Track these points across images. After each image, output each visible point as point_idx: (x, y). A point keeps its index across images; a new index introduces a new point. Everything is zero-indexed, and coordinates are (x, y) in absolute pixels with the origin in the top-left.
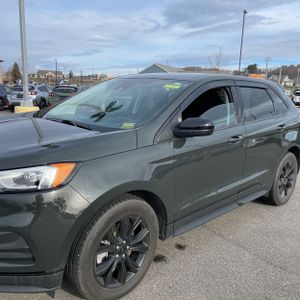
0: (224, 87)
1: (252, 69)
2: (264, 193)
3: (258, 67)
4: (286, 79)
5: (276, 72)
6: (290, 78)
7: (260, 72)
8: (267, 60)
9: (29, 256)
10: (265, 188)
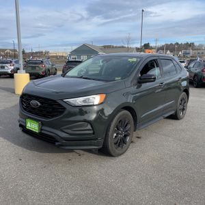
0: (154, 60)
1: (147, 46)
2: (172, 112)
3: (151, 45)
4: (168, 52)
5: (162, 48)
6: (171, 52)
7: (151, 48)
8: (156, 40)
9: (92, 132)
10: (174, 110)
